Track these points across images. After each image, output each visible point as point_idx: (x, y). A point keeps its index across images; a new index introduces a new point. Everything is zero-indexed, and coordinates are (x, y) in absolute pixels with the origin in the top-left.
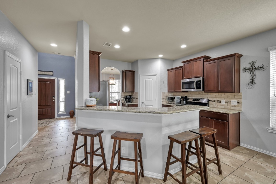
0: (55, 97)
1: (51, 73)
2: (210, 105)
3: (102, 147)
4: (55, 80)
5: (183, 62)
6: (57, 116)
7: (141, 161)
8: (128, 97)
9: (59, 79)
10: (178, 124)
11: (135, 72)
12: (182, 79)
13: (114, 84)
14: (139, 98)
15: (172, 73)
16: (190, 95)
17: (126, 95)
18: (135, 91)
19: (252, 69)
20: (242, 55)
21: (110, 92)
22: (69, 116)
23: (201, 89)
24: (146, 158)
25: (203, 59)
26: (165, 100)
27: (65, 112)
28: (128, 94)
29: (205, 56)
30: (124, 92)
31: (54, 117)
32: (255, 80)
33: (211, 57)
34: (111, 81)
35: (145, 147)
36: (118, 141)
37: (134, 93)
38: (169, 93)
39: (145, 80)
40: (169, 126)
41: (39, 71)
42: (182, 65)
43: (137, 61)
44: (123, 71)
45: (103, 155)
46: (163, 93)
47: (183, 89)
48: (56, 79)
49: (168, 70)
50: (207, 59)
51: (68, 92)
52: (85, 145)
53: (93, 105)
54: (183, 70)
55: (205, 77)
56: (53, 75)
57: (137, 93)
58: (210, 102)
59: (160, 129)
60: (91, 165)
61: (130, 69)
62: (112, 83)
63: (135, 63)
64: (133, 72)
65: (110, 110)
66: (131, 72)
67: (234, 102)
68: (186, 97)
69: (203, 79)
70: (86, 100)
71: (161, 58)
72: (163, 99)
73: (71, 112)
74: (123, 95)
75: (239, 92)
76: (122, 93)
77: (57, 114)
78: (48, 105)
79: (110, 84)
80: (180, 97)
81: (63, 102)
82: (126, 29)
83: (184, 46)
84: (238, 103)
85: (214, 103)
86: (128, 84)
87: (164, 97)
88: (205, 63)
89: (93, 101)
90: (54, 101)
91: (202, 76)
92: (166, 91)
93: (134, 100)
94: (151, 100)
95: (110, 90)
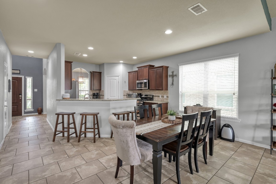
0: (21, 95)
1: (18, 72)
2: (154, 99)
3: (74, 123)
4: (21, 78)
5: (137, 68)
6: (24, 114)
7: (98, 129)
8: (96, 94)
9: (26, 77)
10: (121, 108)
11: (102, 74)
12: (137, 80)
13: (83, 83)
14: (104, 95)
15: (131, 75)
16: (144, 92)
17: (94, 92)
18: (102, 90)
19: (173, 76)
20: (169, 67)
21: (79, 90)
22: (37, 114)
23: (147, 88)
24: (101, 127)
25: (149, 67)
26: (126, 97)
27: (32, 110)
28: (95, 92)
29: (150, 65)
30: (92, 90)
31: (21, 114)
32: (174, 83)
33: (154, 66)
34: (80, 80)
35: (101, 121)
36: (84, 116)
37: (101, 91)
38: (130, 91)
39: (110, 80)
40: (115, 108)
41: (12, 70)
42: (137, 69)
43: (103, 64)
44: (90, 72)
45: (75, 128)
46: (124, 91)
47: (137, 88)
48: (23, 77)
49: (129, 73)
50: (151, 67)
51: (36, 90)
52: (63, 122)
53: (68, 98)
54: (138, 74)
55: (150, 79)
56: (20, 73)
57: (103, 91)
58: (154, 97)
59: (109, 110)
60: (68, 130)
61: (98, 71)
62: (81, 82)
63: (101, 65)
64: (100, 73)
65: (79, 100)
66: (98, 73)
67: (165, 97)
68: (141, 94)
69: (149, 81)
70: (63, 95)
71: (123, 63)
72: (124, 95)
73: (39, 109)
74: (92, 92)
75: (167, 90)
76: (91, 91)
77: (24, 111)
78: (15, 102)
79: (79, 82)
80: (137, 94)
81: (30, 99)
82: (91, 48)
83: (135, 58)
84: (167, 97)
85: (156, 97)
86: (96, 83)
87: (126, 94)
88: (150, 70)
89: (68, 96)
90: (20, 98)
91: (148, 79)
92: (127, 89)
93: (101, 97)
94: (115, 97)
95: (80, 89)
